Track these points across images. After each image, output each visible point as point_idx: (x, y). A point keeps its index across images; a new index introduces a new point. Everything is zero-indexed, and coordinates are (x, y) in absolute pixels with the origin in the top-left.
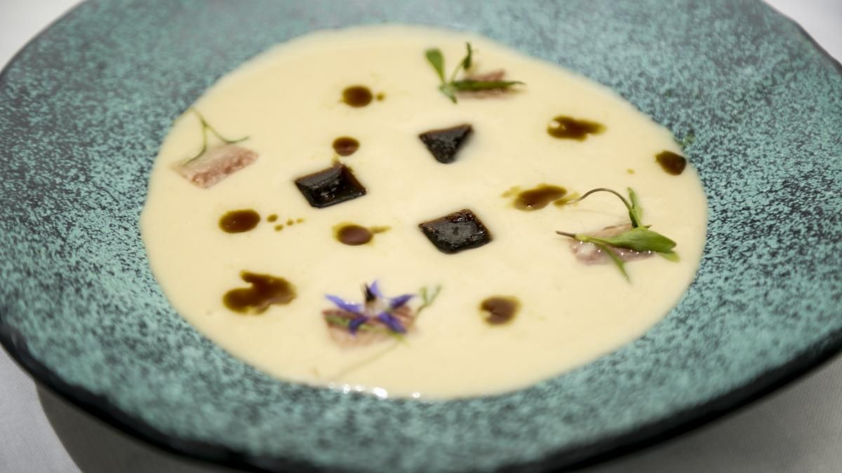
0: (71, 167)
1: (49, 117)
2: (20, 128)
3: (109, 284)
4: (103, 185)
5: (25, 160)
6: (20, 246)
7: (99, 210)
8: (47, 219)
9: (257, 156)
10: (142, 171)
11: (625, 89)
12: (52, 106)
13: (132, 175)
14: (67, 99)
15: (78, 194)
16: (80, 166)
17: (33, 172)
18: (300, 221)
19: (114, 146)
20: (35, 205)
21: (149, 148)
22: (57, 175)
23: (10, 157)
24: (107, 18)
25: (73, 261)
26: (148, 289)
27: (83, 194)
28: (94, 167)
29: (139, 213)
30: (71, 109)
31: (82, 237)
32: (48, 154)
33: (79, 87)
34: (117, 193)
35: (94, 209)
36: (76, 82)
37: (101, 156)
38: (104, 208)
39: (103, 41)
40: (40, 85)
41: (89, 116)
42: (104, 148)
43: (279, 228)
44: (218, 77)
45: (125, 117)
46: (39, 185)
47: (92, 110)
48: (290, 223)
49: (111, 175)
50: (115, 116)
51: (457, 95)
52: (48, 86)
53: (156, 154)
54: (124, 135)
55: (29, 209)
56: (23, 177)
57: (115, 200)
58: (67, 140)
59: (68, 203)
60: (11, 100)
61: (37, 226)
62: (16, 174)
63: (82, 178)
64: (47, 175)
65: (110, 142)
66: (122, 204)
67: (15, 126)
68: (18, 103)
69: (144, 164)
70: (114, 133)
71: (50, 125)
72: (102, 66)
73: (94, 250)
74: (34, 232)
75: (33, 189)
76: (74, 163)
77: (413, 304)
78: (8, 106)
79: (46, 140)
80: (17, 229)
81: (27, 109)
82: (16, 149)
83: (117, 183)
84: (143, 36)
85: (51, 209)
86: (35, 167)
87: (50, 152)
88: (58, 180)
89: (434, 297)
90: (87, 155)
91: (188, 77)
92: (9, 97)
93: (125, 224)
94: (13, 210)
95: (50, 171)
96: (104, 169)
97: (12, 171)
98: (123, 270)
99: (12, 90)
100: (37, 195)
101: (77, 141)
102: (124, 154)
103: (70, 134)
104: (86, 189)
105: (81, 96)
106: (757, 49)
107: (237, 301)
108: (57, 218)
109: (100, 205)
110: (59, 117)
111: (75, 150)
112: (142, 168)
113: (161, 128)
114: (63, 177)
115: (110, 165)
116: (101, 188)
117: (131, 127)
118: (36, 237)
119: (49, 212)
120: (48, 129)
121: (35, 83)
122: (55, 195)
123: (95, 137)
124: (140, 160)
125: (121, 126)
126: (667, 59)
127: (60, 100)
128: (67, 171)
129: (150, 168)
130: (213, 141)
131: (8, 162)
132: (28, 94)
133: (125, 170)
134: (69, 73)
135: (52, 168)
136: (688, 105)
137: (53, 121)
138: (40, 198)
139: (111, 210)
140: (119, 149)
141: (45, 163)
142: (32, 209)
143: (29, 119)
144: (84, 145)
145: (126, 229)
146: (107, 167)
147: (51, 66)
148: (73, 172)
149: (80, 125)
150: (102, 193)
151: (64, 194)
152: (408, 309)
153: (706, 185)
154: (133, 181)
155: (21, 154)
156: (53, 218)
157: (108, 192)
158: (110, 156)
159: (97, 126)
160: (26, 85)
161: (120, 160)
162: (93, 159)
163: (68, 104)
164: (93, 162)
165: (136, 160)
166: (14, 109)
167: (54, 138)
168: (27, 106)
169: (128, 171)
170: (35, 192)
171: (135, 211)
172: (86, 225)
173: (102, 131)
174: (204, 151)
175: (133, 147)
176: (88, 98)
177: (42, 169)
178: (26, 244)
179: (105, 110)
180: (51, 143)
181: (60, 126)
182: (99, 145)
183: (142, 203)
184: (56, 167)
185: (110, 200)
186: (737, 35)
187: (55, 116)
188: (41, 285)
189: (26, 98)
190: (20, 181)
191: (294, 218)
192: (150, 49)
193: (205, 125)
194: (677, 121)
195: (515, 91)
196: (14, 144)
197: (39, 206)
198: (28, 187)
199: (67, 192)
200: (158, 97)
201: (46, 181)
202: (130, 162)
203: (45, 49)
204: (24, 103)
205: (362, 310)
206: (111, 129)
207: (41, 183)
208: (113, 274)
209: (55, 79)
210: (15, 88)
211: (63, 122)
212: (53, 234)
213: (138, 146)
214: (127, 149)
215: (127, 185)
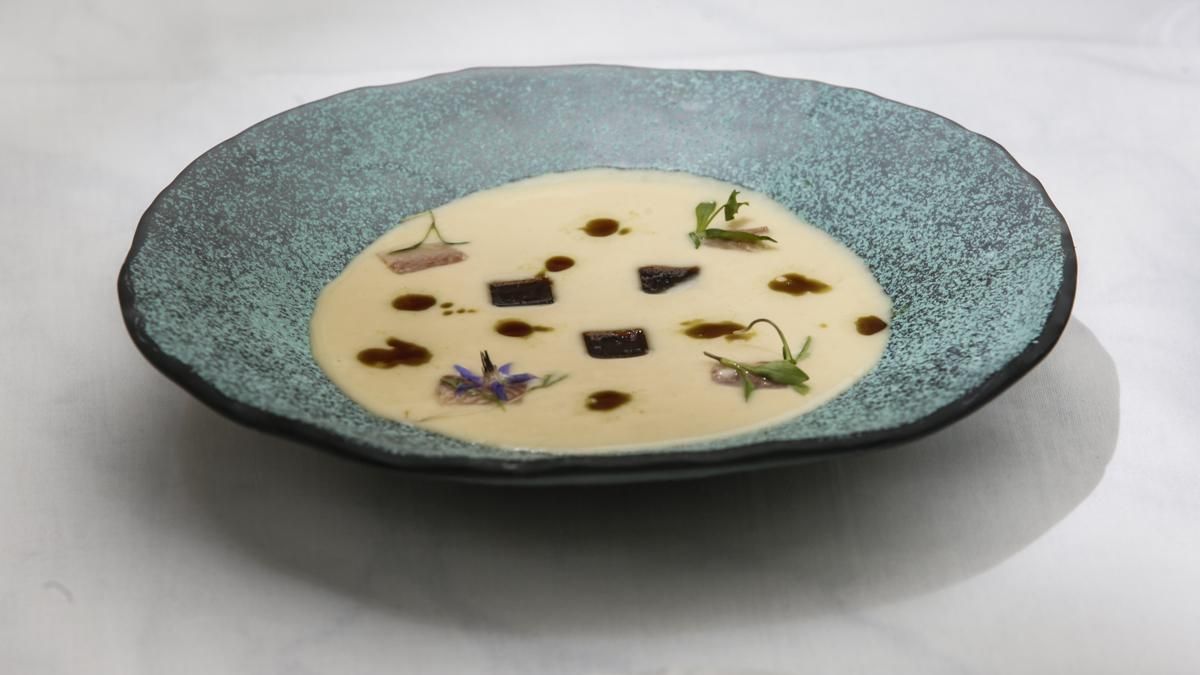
0: (273, 228)
1: (269, 182)
2: (234, 183)
3: (256, 320)
4: (299, 252)
5: (227, 209)
6: (184, 269)
7: (283, 270)
8: (225, 261)
9: (467, 257)
10: (348, 251)
11: (875, 262)
12: (275, 174)
13: (335, 252)
14: (295, 171)
15: (269, 250)
16: (282, 230)
17: (229, 221)
18: (471, 311)
19: (328, 224)
20: (217, 246)
21: (365, 235)
22: (255, 230)
23: (212, 203)
24: (370, 109)
25: (230, 295)
26: (296, 336)
27: (273, 252)
28: (297, 236)
29: (325, 284)
30: (295, 180)
31: (253, 283)
32: (253, 212)
33: (311, 164)
34: (310, 262)
35: (278, 267)
36: (311, 159)
37: (309, 229)
38: (289, 269)
39: (356, 130)
40: (272, 152)
41: (312, 192)
42: (317, 223)
43: (448, 313)
44: (472, 190)
45: (351, 202)
46: (230, 232)
47: (318, 187)
48: (461, 311)
49: (312, 247)
50: (342, 199)
51: (703, 241)
52: (279, 155)
53: (370, 243)
54: (343, 217)
55: (210, 248)
56: (217, 222)
57: (304, 266)
58: (278, 205)
59: (254, 255)
60: (235, 157)
61: (210, 260)
62: (211, 218)
63: (279, 240)
64: (243, 227)
65: (325, 220)
66: (310, 271)
67: (229, 180)
68: (240, 162)
69: (353, 247)
70: (333, 213)
71: (267, 188)
72: (347, 152)
73: (259, 294)
74: (205, 264)
75: (222, 234)
76: (276, 226)
77: (532, 384)
78: (229, 161)
79: (256, 199)
80: (189, 257)
81: (248, 169)
82: (221, 198)
83: (315, 254)
84: (404, 134)
85: (233, 254)
86: (233, 218)
87: (256, 210)
88: (252, 235)
89: (554, 383)
90: (294, 224)
91: (438, 184)
92: (235, 155)
93: (305, 287)
94: (193, 243)
95: (248, 225)
96: (307, 239)
97: (207, 214)
98: (279, 316)
99: (240, 150)
100: (225, 240)
101: (289, 209)
102: (335, 234)
103: (284, 202)
104: (278, 249)
105: (311, 172)
106: (1009, 237)
107: (370, 357)
108: (236, 263)
109: (287, 266)
110: (279, 184)
111: (282, 216)
112: (349, 249)
113: (387, 221)
114: (258, 233)
115: (315, 238)
116: (296, 254)
117: (354, 212)
118: (205, 268)
119: (229, 256)
120: (261, 191)
121: (267, 150)
122: (243, 245)
123: (310, 211)
124: (350, 243)
125: (344, 208)
126: (926, 238)
127: (287, 170)
128: (266, 230)
129: (357, 252)
130: (433, 239)
131: (207, 207)
132: (255, 158)
133: (329, 247)
134: (308, 149)
135: (252, 223)
136: (920, 281)
137: (272, 187)
138: (226, 243)
139: (296, 273)
140: (331, 228)
141: (246, 218)
142: (213, 249)
143: (246, 177)
144: (295, 215)
145: (302, 290)
146: (311, 239)
147: (291, 139)
148: (272, 233)
149: (299, 197)
150: (294, 257)
151: (253, 247)
152: (524, 387)
153: (888, 348)
154: (334, 257)
155: (224, 204)
156: (231, 261)
157: (301, 258)
158: (319, 231)
159: (316, 202)
160: (258, 149)
161: (328, 238)
162: (299, 229)
163: (295, 176)
164: (297, 231)
165: (345, 242)
166: (234, 166)
167: (265, 200)
168: (250, 166)
169: (332, 248)
170: (223, 237)
171: (322, 281)
172: (263, 276)
173: (321, 208)
174: (416, 247)
175: (348, 230)
176: (319, 176)
177: (240, 221)
178: (191, 269)
179: (333, 190)
180: (260, 203)
181: (277, 192)
182: (312, 219)
183: (332, 277)
184: (255, 224)
185: (299, 264)
186: (1000, 222)
187: (275, 183)
188: (187, 297)
189: (251, 159)
190: (212, 225)
191: (467, 308)
192: (406, 148)
193: (433, 226)
194: (903, 294)
195: (763, 247)
196: (222, 194)
197: (222, 249)
198: (218, 231)
199: (257, 246)
200: (396, 193)
201: (239, 232)
202: (338, 242)
203: (291, 122)
204: (247, 164)
205: (481, 381)
206: (332, 209)
207: (233, 232)
208: (266, 315)
209: (290, 151)
210: (244, 148)
211: (281, 190)
212: (224, 272)
213: (354, 231)
214: (341, 230)
215: (324, 258)
